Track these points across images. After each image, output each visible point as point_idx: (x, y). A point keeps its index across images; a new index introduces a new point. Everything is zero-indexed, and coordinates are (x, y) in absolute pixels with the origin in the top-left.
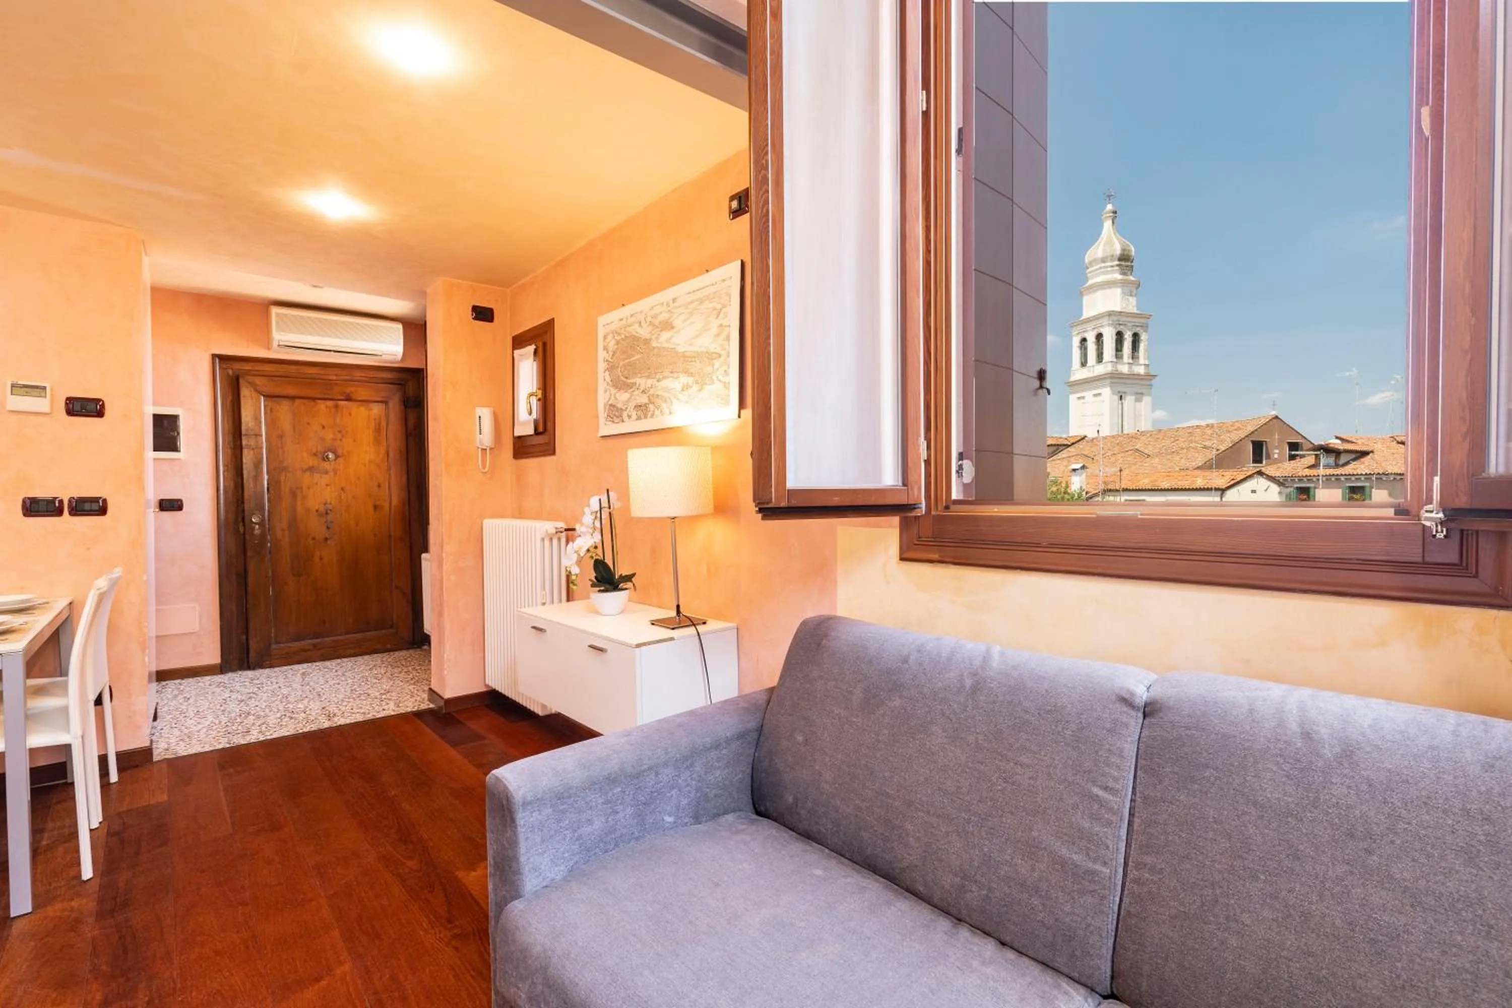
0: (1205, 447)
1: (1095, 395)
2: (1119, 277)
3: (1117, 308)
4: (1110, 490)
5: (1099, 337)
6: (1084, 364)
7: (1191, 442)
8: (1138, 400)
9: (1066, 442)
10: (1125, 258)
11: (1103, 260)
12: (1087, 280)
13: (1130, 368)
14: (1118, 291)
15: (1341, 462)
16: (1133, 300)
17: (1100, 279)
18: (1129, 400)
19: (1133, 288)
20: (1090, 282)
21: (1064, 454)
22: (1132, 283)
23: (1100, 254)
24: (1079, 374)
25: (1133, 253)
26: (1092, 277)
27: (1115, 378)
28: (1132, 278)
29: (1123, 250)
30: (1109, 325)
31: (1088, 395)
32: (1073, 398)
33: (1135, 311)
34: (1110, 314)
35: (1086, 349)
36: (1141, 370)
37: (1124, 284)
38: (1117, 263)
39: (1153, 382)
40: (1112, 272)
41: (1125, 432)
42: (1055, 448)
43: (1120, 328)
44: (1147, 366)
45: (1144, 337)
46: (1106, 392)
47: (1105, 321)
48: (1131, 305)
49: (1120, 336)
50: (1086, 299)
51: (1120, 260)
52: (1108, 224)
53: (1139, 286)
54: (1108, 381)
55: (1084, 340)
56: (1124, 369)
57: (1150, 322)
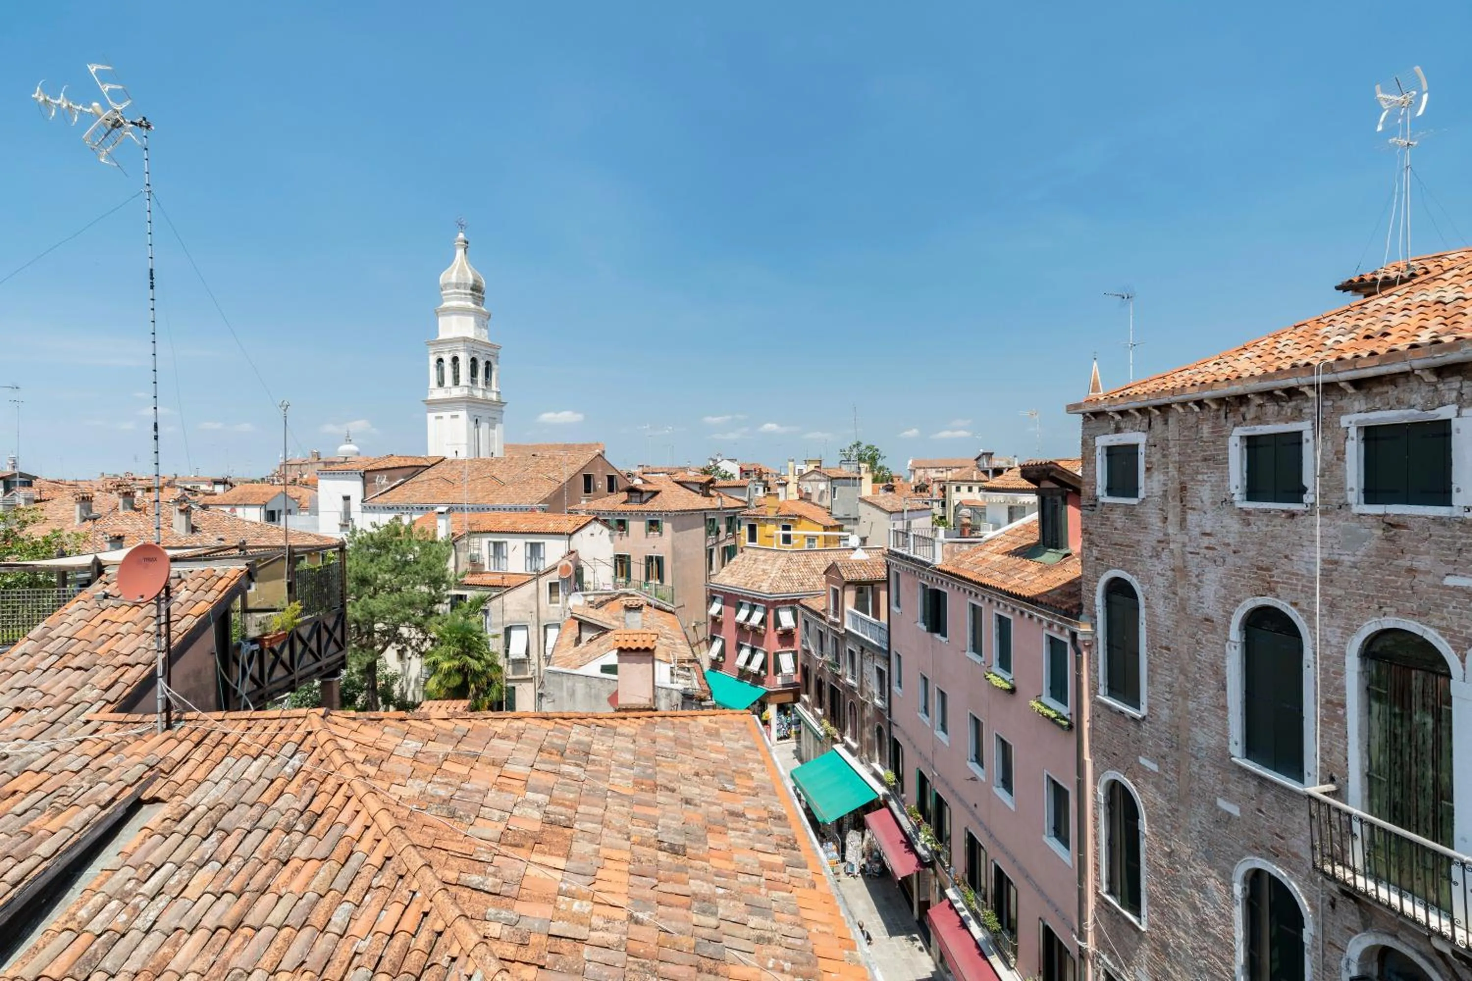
0: (549, 478)
1: (452, 417)
2: (472, 306)
3: (471, 335)
4: (475, 532)
5: (455, 360)
6: (441, 384)
7: (538, 472)
8: (492, 427)
9: (426, 463)
10: (476, 288)
11: (457, 286)
12: (442, 302)
13: (484, 394)
14: (471, 319)
15: (644, 499)
16: (485, 332)
17: (454, 303)
18: (484, 426)
19: (483, 320)
20: (446, 304)
21: (424, 476)
22: (484, 313)
23: (454, 280)
24: (438, 394)
25: (484, 286)
26: (449, 300)
27: (470, 402)
28: (483, 309)
29: (475, 281)
30: (464, 350)
31: (446, 415)
32: (431, 416)
33: (487, 340)
34: (465, 340)
35: (442, 369)
36: (494, 397)
37: (476, 313)
38: (469, 291)
39: (504, 409)
40: (465, 299)
41: (482, 456)
42: (414, 470)
43: (475, 355)
44: (498, 393)
45: (495, 366)
46: (463, 414)
47: (461, 346)
48: (484, 336)
49: (474, 360)
50: (442, 321)
51: (472, 289)
52: (460, 252)
53: (490, 317)
54: (465, 405)
55: (440, 360)
56: (479, 394)
57: (501, 353)
